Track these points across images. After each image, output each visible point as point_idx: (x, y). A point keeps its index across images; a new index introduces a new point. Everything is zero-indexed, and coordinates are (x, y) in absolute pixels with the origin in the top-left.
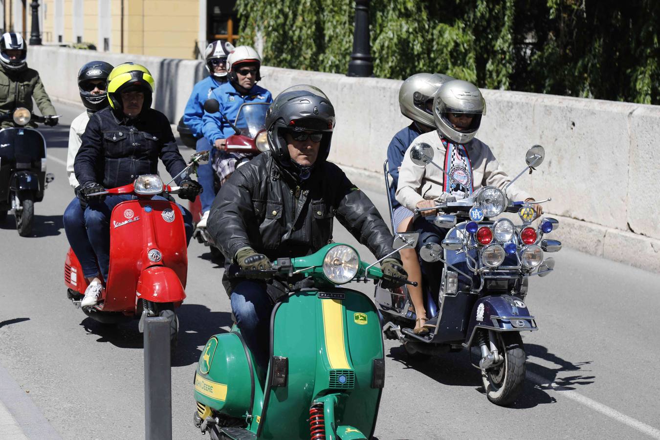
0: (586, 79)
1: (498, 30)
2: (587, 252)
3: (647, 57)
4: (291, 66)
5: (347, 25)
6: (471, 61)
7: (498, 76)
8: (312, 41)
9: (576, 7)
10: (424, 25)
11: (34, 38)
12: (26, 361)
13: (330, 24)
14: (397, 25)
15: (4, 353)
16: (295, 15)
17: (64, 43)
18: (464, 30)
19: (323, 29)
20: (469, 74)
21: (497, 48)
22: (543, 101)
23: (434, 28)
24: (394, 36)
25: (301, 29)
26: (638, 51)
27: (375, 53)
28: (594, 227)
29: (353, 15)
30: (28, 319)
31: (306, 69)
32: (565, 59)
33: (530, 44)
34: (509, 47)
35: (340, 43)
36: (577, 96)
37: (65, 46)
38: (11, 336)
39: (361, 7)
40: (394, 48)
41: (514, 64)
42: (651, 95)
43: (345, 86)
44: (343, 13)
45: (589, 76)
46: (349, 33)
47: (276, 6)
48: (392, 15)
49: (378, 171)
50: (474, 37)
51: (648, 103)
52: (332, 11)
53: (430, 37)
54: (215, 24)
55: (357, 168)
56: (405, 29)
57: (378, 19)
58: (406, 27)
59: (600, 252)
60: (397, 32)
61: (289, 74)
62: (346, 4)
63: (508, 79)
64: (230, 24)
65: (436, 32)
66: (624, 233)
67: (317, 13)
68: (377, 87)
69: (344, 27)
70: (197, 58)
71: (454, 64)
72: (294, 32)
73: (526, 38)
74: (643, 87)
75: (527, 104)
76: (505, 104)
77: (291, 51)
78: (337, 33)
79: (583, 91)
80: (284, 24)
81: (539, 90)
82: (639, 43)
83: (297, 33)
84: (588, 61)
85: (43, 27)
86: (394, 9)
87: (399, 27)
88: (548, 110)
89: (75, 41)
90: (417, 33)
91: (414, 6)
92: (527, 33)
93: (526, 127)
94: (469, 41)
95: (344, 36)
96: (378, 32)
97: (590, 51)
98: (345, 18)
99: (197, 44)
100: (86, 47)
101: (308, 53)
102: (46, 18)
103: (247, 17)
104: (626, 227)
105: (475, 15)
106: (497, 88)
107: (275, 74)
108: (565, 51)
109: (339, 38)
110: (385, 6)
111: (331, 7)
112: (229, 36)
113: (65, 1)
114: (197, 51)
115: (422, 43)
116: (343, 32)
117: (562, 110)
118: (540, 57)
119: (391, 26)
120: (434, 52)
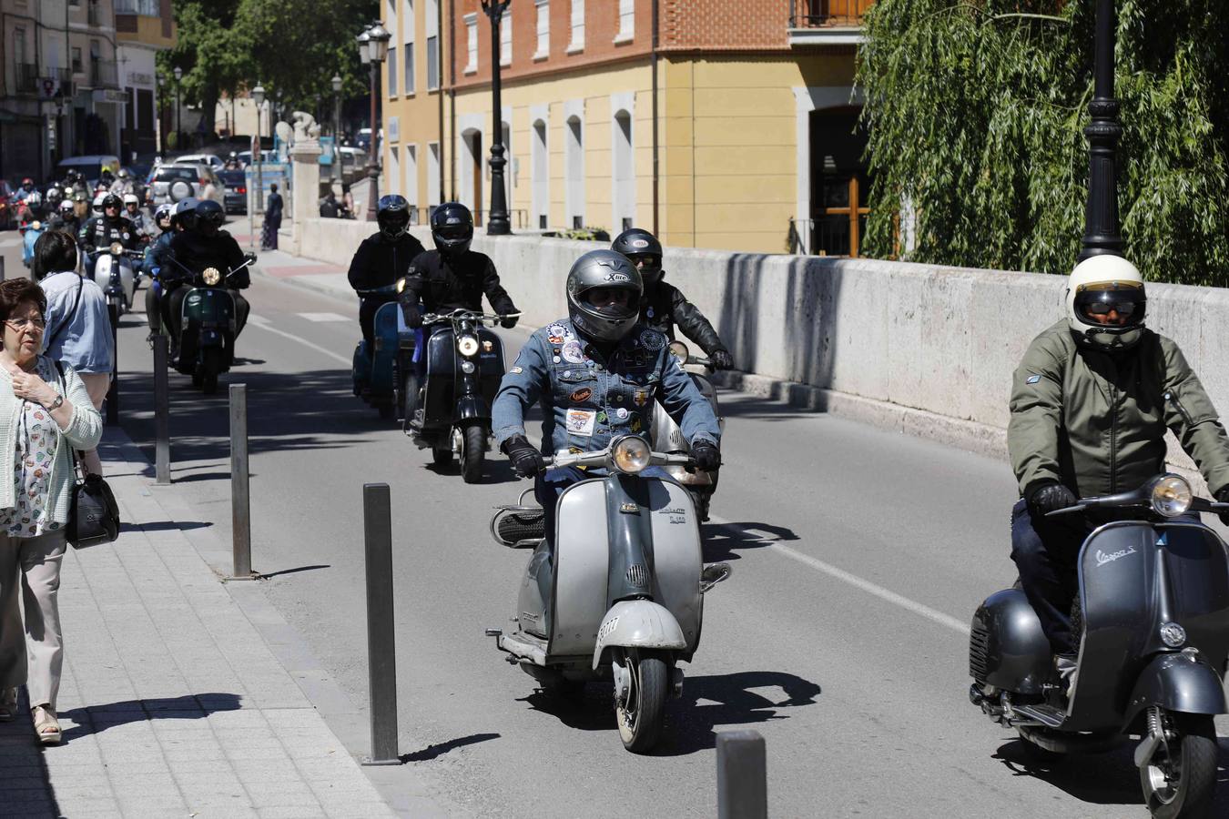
4: (970, 263)
5: (1071, 184)
8: (1008, 214)
10: (1219, 181)
11: (497, 221)
12: (495, 813)
13: (1039, 181)
14: (1169, 182)
15: (455, 799)
16: (976, 169)
17: (549, 230)
19: (1027, 192)
24: (1163, 202)
25: (988, 192)
29: (1083, 164)
30: (497, 736)
31: (998, 267)
35: (1059, 215)
37: (552, 235)
38: (467, 768)
39: (1101, 150)
40: (1166, 225)
44: (1064, 160)
46: (1075, 199)
47: (938, 151)
48: (1157, 162)
52: (1042, 158)
54: (826, 188)
56: (1183, 190)
57: (1132, 171)
58: (1185, 184)
60: (1169, 194)
61: (966, 277)
62: (1069, 145)
64: (854, 185)
67: (1017, 164)
69: (1067, 187)
70: (793, 251)
72: (973, 198)
77: (969, 233)
78: (1052, 198)
80: (953, 185)
83: (982, 200)
85: (514, 201)
87: (1172, 185)
89: (570, 225)
90: (1205, 195)
91: (1198, 146)
95: (1067, 205)
96: (1132, 195)
98: (1068, 171)
99: (792, 224)
100: (590, 235)
101: (1001, 238)
102: (516, 186)
103: (884, 172)
107: (941, 277)
109: (1056, 207)
110: (1144, 147)
111: (1041, 149)
112: (852, 209)
113: (551, 153)
114: (793, 239)
115: (1215, 214)
116: (1063, 197)
119: (1156, 183)
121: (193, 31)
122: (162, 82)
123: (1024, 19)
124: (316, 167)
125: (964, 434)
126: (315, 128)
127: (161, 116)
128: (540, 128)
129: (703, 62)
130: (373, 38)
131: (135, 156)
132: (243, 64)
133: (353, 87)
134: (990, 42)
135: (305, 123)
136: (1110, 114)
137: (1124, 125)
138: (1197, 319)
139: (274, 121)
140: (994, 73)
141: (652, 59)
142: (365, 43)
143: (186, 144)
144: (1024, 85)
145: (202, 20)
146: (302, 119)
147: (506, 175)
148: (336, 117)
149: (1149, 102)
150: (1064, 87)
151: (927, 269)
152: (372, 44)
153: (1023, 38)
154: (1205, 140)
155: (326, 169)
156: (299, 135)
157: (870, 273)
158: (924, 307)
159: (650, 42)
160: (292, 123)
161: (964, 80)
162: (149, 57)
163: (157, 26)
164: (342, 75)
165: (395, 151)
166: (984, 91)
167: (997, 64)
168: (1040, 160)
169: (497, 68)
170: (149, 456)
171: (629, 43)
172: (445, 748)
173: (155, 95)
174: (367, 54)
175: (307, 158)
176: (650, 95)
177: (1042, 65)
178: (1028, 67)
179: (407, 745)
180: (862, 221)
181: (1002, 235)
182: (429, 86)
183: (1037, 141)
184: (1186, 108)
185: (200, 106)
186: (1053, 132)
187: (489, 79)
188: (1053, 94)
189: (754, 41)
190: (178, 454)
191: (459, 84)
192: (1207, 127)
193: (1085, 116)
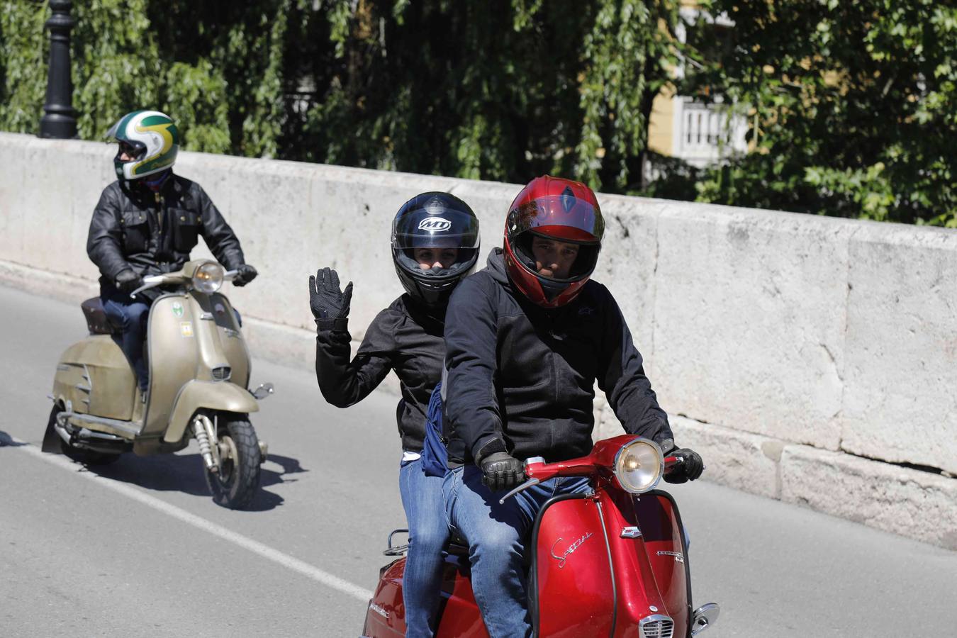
0: (387, 145)
1: (260, 71)
3: (474, 113)
6: (222, 117)
7: (260, 139)
9: (371, 42)
10: (154, 66)
13: (15, 61)
14: (116, 65)
18: (211, 73)
19: (4, 70)
20: (220, 136)
21: (259, 98)
22: (323, 175)
23: (168, 69)
24: (112, 78)
26: (460, 103)
27: (83, 104)
29: (47, 49)
32: (357, 117)
33: (305, 93)
34: (276, 98)
35: (32, 88)
36: (373, 168)
41: (283, 121)
42: (480, 168)
43: (35, 152)
44: (34, 45)
45: (392, 140)
46: (44, 76)
48: (107, 49)
49: (85, 275)
50: (225, 83)
51: (475, 179)
52: (17, 43)
53: (161, 81)
55: (54, 272)
56: (127, 70)
57: (87, 54)
58: (129, 67)
60: (117, 73)
62: (37, 33)
63: (275, 144)
65: (171, 75)
68: (82, 154)
69: (37, 66)
71: (199, 121)
73: (299, 86)
74: (468, 155)
75: (301, 178)
76: (270, 179)
78: (25, 76)
79: (383, 160)
81: (320, 159)
82: (461, 93)
84: (391, 119)
86: (110, 41)
87: (119, 67)
88: (331, 188)
90: (144, 76)
91: (138, 38)
92: (301, 78)
93: (300, 213)
94: (218, 88)
95: (37, 79)
96: (87, 73)
97: (393, 104)
98: (37, 54)
105: (226, 51)
106: (258, 156)
108: (355, 104)
109: (29, 83)
110: (96, 37)
111: (17, 36)
115: (152, 91)
116: (34, 74)
117: (350, 187)
118: (321, 111)
119: (106, 65)
120: (169, 104)
154: (144, 33)
183: (13, 29)
184: (129, 8)
186: (26, 24)
192: (145, 23)
193: (50, 11)
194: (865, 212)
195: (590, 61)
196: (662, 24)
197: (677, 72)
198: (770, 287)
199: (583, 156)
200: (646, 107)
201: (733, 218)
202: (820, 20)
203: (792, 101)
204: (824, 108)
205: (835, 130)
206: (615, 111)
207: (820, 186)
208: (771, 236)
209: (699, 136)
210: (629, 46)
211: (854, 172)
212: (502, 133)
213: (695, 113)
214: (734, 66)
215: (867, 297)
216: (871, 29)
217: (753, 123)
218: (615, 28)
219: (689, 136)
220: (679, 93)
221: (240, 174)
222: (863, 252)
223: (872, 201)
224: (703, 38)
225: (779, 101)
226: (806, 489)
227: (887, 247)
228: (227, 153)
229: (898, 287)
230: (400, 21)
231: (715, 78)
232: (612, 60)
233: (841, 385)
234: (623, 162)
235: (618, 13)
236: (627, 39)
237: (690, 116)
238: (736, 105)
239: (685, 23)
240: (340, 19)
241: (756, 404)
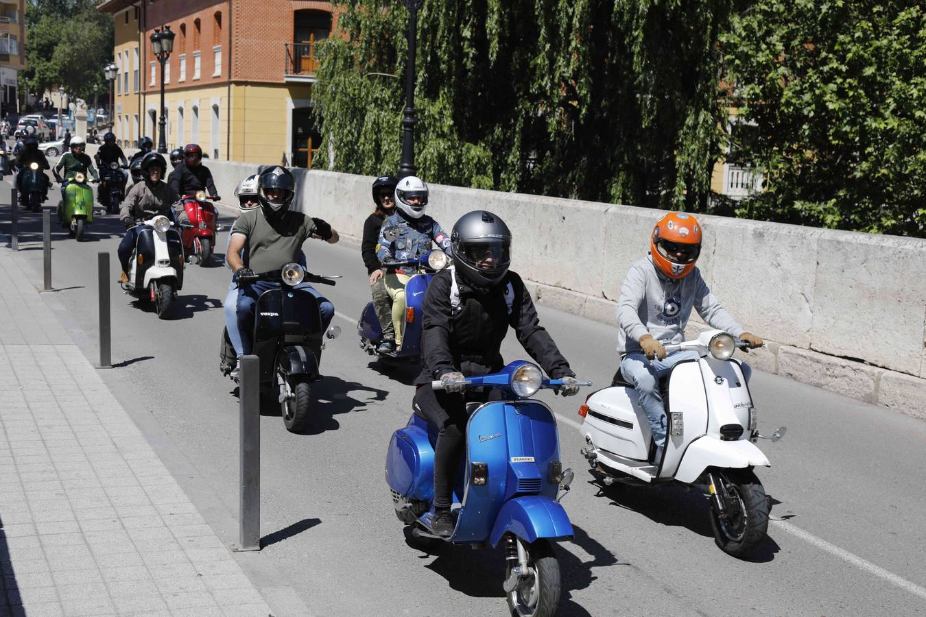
0: (574, 186)
1: (510, 148)
2: (572, 313)
3: (620, 170)
4: (355, 172)
5: (398, 143)
6: (490, 171)
7: (509, 183)
8: (372, 154)
9: (567, 133)
10: (456, 144)
11: (162, 148)
12: (151, 389)
13: (385, 141)
14: (436, 144)
15: (134, 383)
16: (359, 135)
18: (484, 148)
19: (381, 146)
20: (488, 181)
21: (509, 161)
22: (542, 201)
23: (463, 146)
24: (434, 151)
25: (364, 144)
26: (613, 165)
27: (419, 163)
28: (578, 294)
29: (402, 135)
30: (153, 357)
31: (367, 175)
32: (558, 171)
33: (533, 159)
34: (517, 161)
35: (393, 156)
36: (567, 198)
39: (408, 129)
40: (435, 160)
41: (520, 174)
42: (622, 199)
44: (395, 133)
45: (576, 184)
46: (400, 149)
47: (346, 127)
48: (432, 136)
50: (492, 154)
51: (619, 204)
53: (459, 152)
54: (299, 141)
56: (442, 147)
57: (422, 138)
58: (443, 144)
59: (582, 313)
60: (437, 148)
62: (397, 127)
63: (517, 185)
64: (310, 140)
65: (464, 149)
66: (599, 300)
67: (376, 134)
71: (477, 174)
72: (358, 147)
73: (530, 155)
74: (616, 192)
75: (530, 202)
76: (514, 203)
77: (356, 161)
78: (390, 149)
79: (572, 194)
80: (351, 141)
81: (539, 193)
82: (613, 161)
83: (361, 148)
84: (576, 173)
86: (433, 132)
87: (438, 145)
88: (545, 207)
90: (450, 149)
91: (448, 130)
92: (531, 152)
94: (488, 156)
95: (396, 151)
96: (422, 148)
97: (578, 165)
98: (397, 138)
99: (284, 155)
101: (369, 163)
104: (601, 295)
105: (493, 137)
106: (508, 191)
108: (558, 165)
109: (393, 152)
110: (427, 129)
111: (386, 128)
112: (309, 149)
113: (186, 121)
114: (285, 160)
115: (454, 157)
116: (395, 148)
117: (555, 207)
118: (540, 169)
119: (431, 144)
120: (463, 164)
121: (34, 62)
122: (20, 83)
123: (381, 76)
124: (86, 122)
125: (350, 241)
126: (85, 106)
127: (19, 98)
128: (181, 110)
129: (249, 87)
130: (111, 69)
131: (7, 114)
132: (56, 77)
133: (103, 90)
134: (366, 84)
135: (82, 103)
136: (412, 114)
137: (419, 120)
138: (443, 198)
139: (69, 102)
140: (368, 97)
141: (228, 84)
142: (108, 71)
143: (30, 110)
144: (379, 102)
145: (38, 58)
146: (80, 101)
147: (166, 129)
148: (96, 101)
149: (429, 111)
150: (394, 104)
151: (337, 174)
152: (111, 72)
153: (379, 83)
154: (451, 127)
155: (90, 123)
156: (78, 108)
157: (314, 175)
158: (336, 190)
159: (227, 77)
160: (75, 102)
161: (355, 99)
162: (15, 72)
163: (18, 60)
164: (98, 85)
165: (120, 117)
166: (363, 103)
167: (369, 93)
168: (386, 133)
169: (163, 85)
170: (9, 240)
171: (219, 77)
172: (131, 362)
173: (17, 89)
174: (108, 76)
175: (82, 118)
176: (227, 99)
177: (387, 94)
178: (381, 95)
179: (114, 361)
180: (312, 154)
181: (370, 163)
182: (135, 90)
183: (385, 125)
184: (444, 114)
185: (36, 94)
186: (391, 122)
187: (159, 89)
188: (391, 106)
189: (271, 79)
190: (21, 240)
191: (146, 91)
192: (452, 122)
193: (403, 116)
194: (826, 224)
195: (681, 144)
196: (719, 125)
197: (727, 150)
198: (775, 263)
199: (676, 193)
200: (710, 169)
201: (756, 226)
202: (804, 123)
203: (788, 166)
204: (805, 170)
205: (810, 181)
206: (693, 171)
207: (801, 211)
208: (776, 236)
209: (737, 184)
210: (702, 136)
211: (820, 204)
212: (634, 181)
213: (735, 172)
214: (757, 148)
215: (827, 269)
216: (831, 128)
217: (767, 177)
218: (695, 126)
219: (732, 184)
220: (727, 162)
221: (499, 200)
222: (825, 245)
223: (829, 219)
224: (741, 132)
225: (781, 166)
226: (791, 369)
227: (839, 242)
228: (492, 189)
229: (844, 264)
230: (582, 122)
231: (747, 153)
232: (692, 144)
233: (811, 315)
234: (697, 197)
235: (697, 118)
236: (701, 133)
237: (733, 173)
238: (758, 168)
239: (731, 124)
240: (552, 122)
241: (765, 324)
